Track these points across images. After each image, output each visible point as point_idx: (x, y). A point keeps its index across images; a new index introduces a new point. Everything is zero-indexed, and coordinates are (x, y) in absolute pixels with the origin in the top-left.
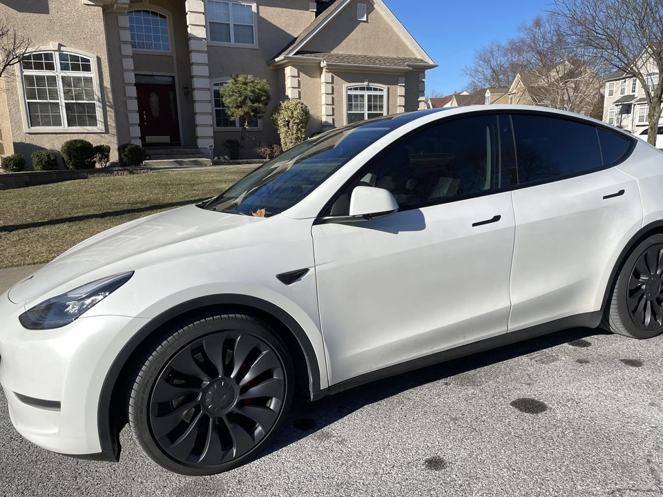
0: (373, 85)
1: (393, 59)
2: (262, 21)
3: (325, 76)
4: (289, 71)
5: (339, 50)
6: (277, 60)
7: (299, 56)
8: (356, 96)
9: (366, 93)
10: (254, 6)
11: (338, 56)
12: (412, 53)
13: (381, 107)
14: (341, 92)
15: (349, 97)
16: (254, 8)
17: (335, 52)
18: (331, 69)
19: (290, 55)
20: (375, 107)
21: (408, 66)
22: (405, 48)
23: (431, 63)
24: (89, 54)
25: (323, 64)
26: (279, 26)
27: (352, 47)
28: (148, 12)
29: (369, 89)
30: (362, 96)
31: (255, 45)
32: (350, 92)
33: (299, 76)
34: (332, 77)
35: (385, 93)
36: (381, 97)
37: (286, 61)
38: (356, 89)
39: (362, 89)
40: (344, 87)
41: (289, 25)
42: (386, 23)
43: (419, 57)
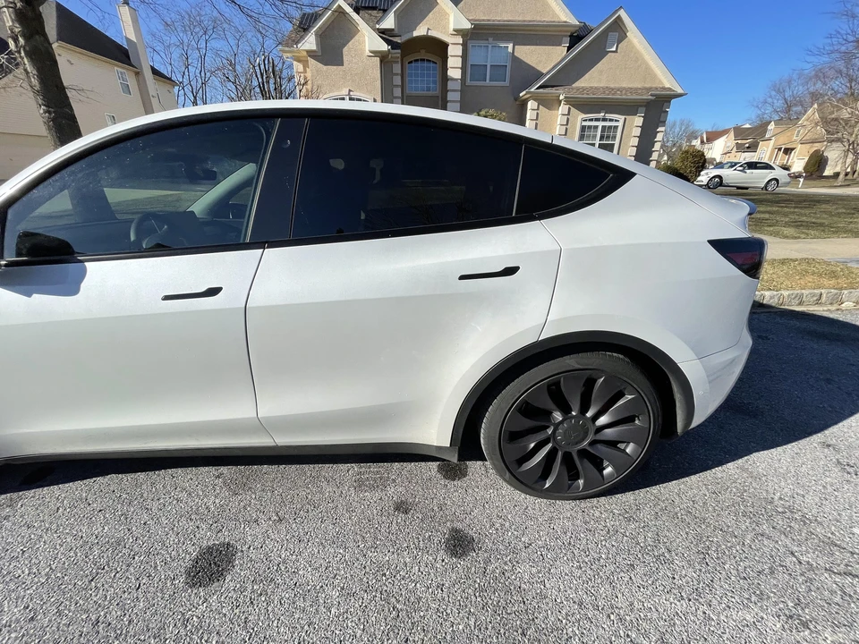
0: (609, 116)
1: (637, 89)
2: (515, 60)
3: (563, 108)
4: (531, 105)
5: (581, 83)
6: (521, 95)
7: (541, 90)
8: (590, 127)
9: (600, 124)
10: (510, 46)
11: (578, 89)
12: (660, 81)
13: (614, 138)
14: (575, 124)
15: (583, 128)
16: (510, 50)
17: (577, 84)
18: (569, 101)
19: (532, 90)
20: (608, 137)
21: (651, 95)
22: (654, 77)
23: (680, 91)
24: (368, 97)
25: (561, 97)
26: (530, 63)
27: (596, 80)
28: (424, 60)
29: (604, 120)
30: (596, 127)
31: (507, 83)
32: (584, 124)
33: (538, 109)
34: (569, 108)
35: (620, 124)
36: (616, 127)
37: (528, 96)
38: (591, 120)
39: (597, 120)
40: (579, 118)
41: (540, 62)
42: (637, 52)
43: (667, 85)
